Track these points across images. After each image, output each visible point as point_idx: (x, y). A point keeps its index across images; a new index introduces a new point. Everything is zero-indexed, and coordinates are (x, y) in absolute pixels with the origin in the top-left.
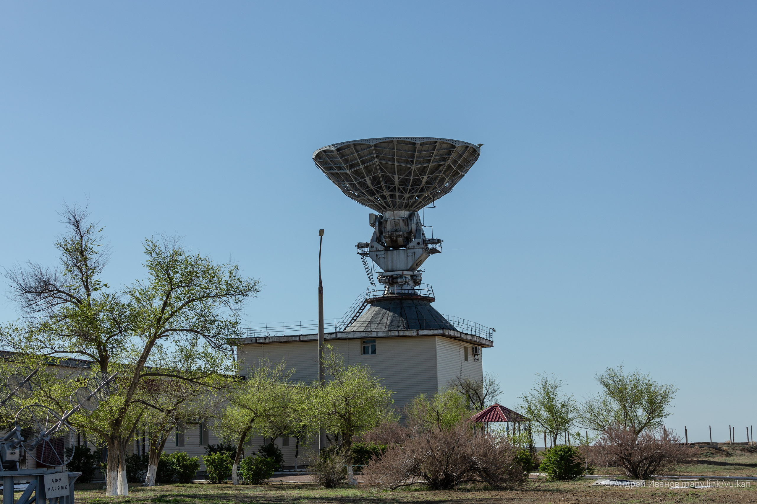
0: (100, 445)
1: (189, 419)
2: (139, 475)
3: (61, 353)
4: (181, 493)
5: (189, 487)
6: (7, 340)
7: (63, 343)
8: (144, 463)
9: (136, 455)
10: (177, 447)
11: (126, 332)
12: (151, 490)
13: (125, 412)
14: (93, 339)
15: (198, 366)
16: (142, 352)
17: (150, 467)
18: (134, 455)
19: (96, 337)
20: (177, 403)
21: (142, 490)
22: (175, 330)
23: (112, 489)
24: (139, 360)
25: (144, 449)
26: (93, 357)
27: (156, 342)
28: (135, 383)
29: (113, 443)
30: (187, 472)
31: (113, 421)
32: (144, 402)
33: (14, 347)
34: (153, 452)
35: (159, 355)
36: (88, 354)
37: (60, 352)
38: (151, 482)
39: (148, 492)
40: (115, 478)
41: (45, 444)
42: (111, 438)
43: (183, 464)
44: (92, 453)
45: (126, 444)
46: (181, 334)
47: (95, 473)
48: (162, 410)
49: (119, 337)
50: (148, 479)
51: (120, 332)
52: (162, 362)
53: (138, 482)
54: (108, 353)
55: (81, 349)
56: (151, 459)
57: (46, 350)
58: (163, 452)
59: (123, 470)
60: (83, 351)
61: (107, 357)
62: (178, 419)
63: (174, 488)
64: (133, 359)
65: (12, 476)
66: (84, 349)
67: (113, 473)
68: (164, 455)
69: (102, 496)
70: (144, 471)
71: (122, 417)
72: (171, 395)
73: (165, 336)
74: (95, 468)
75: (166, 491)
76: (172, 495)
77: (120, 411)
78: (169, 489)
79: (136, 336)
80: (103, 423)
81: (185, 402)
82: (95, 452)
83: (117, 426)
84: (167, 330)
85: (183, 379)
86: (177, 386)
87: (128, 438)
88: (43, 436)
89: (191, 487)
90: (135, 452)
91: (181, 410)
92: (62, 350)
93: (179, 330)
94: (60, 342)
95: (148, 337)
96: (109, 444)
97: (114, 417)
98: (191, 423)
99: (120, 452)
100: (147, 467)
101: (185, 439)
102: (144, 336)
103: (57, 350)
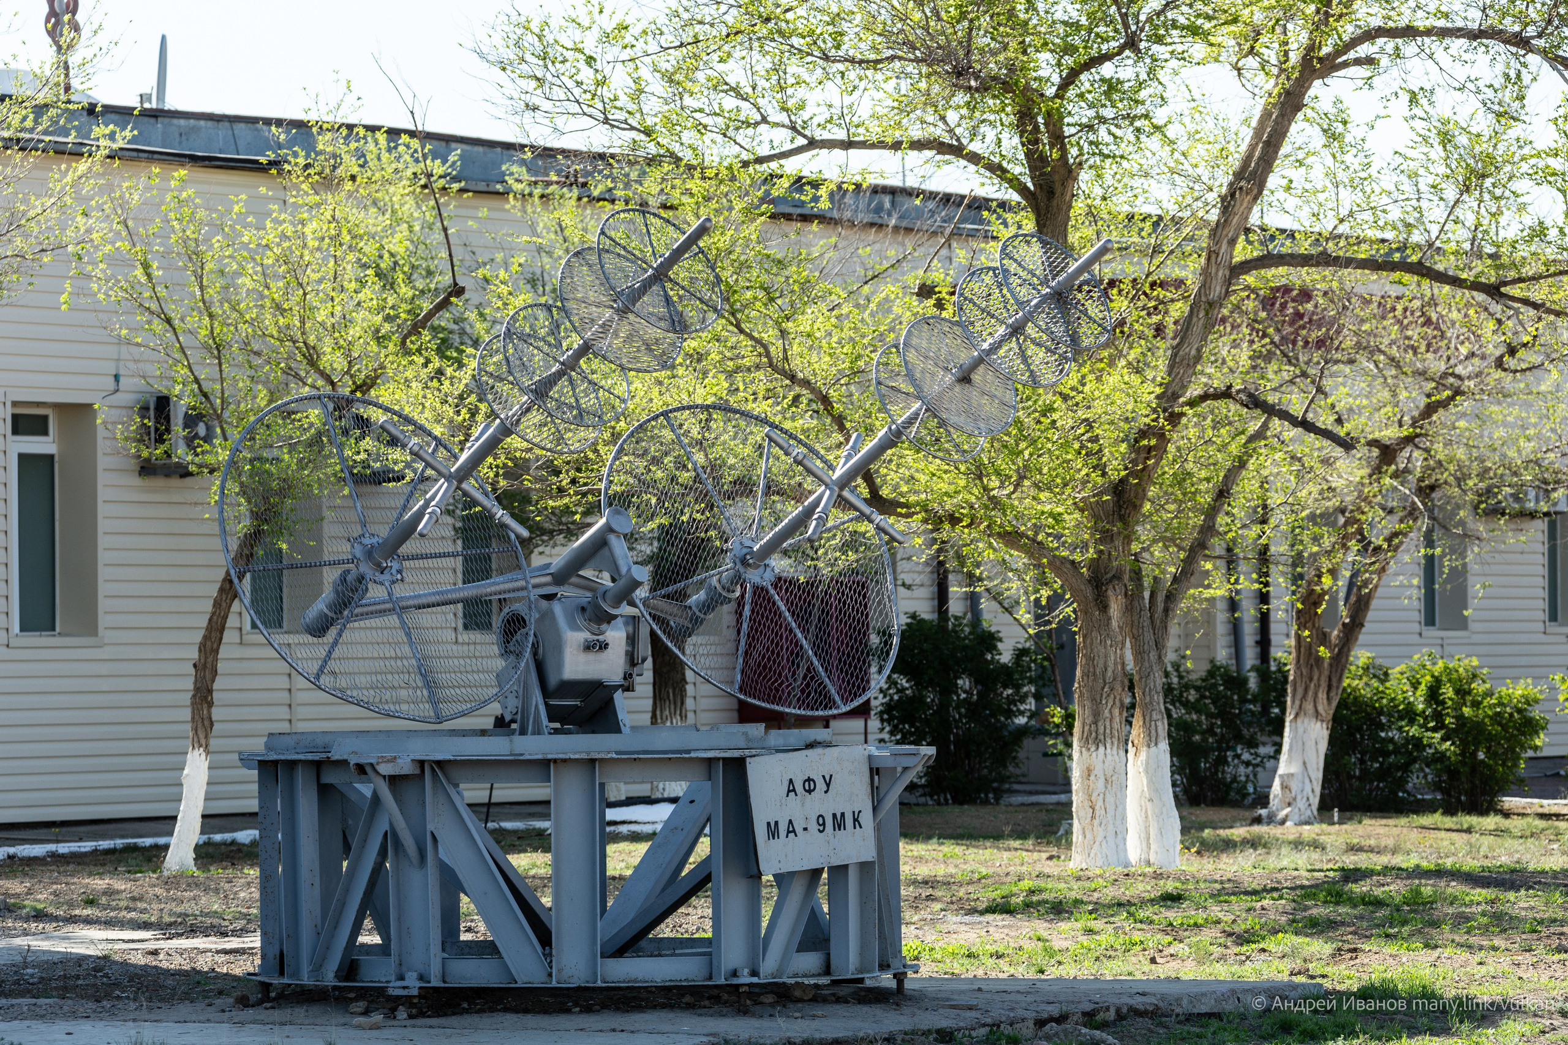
0: (1042, 611)
1: (1489, 490)
2: (1242, 770)
3: (837, 152)
4: (1448, 863)
5: (1491, 833)
6: (570, 84)
7: (847, 100)
8: (1266, 709)
9: (1226, 668)
10: (1431, 633)
11: (1159, 40)
12: (1298, 844)
13: (1159, 450)
14: (995, 78)
15: (1528, 221)
16: (1244, 148)
17: (1295, 730)
18: (1214, 670)
19: (1011, 69)
20: (1430, 410)
21: (1253, 843)
22: (1409, 32)
23: (1100, 833)
24: (1231, 184)
25: (1264, 643)
26: (997, 170)
27: (1311, 92)
28: (1211, 304)
29: (1104, 607)
30: (1481, 756)
31: (1101, 494)
32: (1255, 402)
33: (606, 121)
34: (1306, 654)
35: (1329, 161)
36: (974, 158)
37: (830, 144)
38: (1301, 804)
39: (1284, 850)
40: (1116, 782)
41: (754, 603)
42: (1089, 581)
43: (1460, 718)
44: (1006, 657)
45: (1166, 610)
46: (1440, 55)
47: (1021, 755)
48: (1347, 444)
49: (1124, 70)
50: (1285, 787)
51: (1131, 43)
52: (1345, 194)
53: (1236, 804)
54: (1074, 151)
55: (939, 132)
56: (1300, 691)
57: (766, 138)
58: (1361, 656)
59: (1151, 740)
60: (946, 139)
61: (1068, 173)
62: (1432, 488)
63: (1415, 835)
64: (1198, 179)
65: (593, 761)
66: (951, 131)
67: (1104, 758)
68: (1366, 669)
69: (1051, 868)
70: (1263, 750)
71: (1144, 475)
72: (1398, 366)
73: (1358, 62)
74: (1023, 732)
75: (1371, 850)
76: (1399, 872)
77: (1134, 447)
78: (1390, 842)
79: (1212, 67)
80: (1047, 503)
81: (1465, 405)
82: (1021, 653)
83: (1122, 518)
84: (1370, 35)
85: (1456, 282)
86: (1428, 322)
87: (1175, 579)
88: (744, 562)
89: (1499, 832)
90: (1222, 654)
91: (1448, 443)
92: (841, 135)
93: (1429, 32)
94: (832, 92)
95: (1275, 71)
96: (1084, 611)
97: (1104, 474)
98: (1496, 512)
99: (1139, 654)
100: (1277, 727)
101: (1470, 592)
102: (1251, 62)
103: (820, 135)
